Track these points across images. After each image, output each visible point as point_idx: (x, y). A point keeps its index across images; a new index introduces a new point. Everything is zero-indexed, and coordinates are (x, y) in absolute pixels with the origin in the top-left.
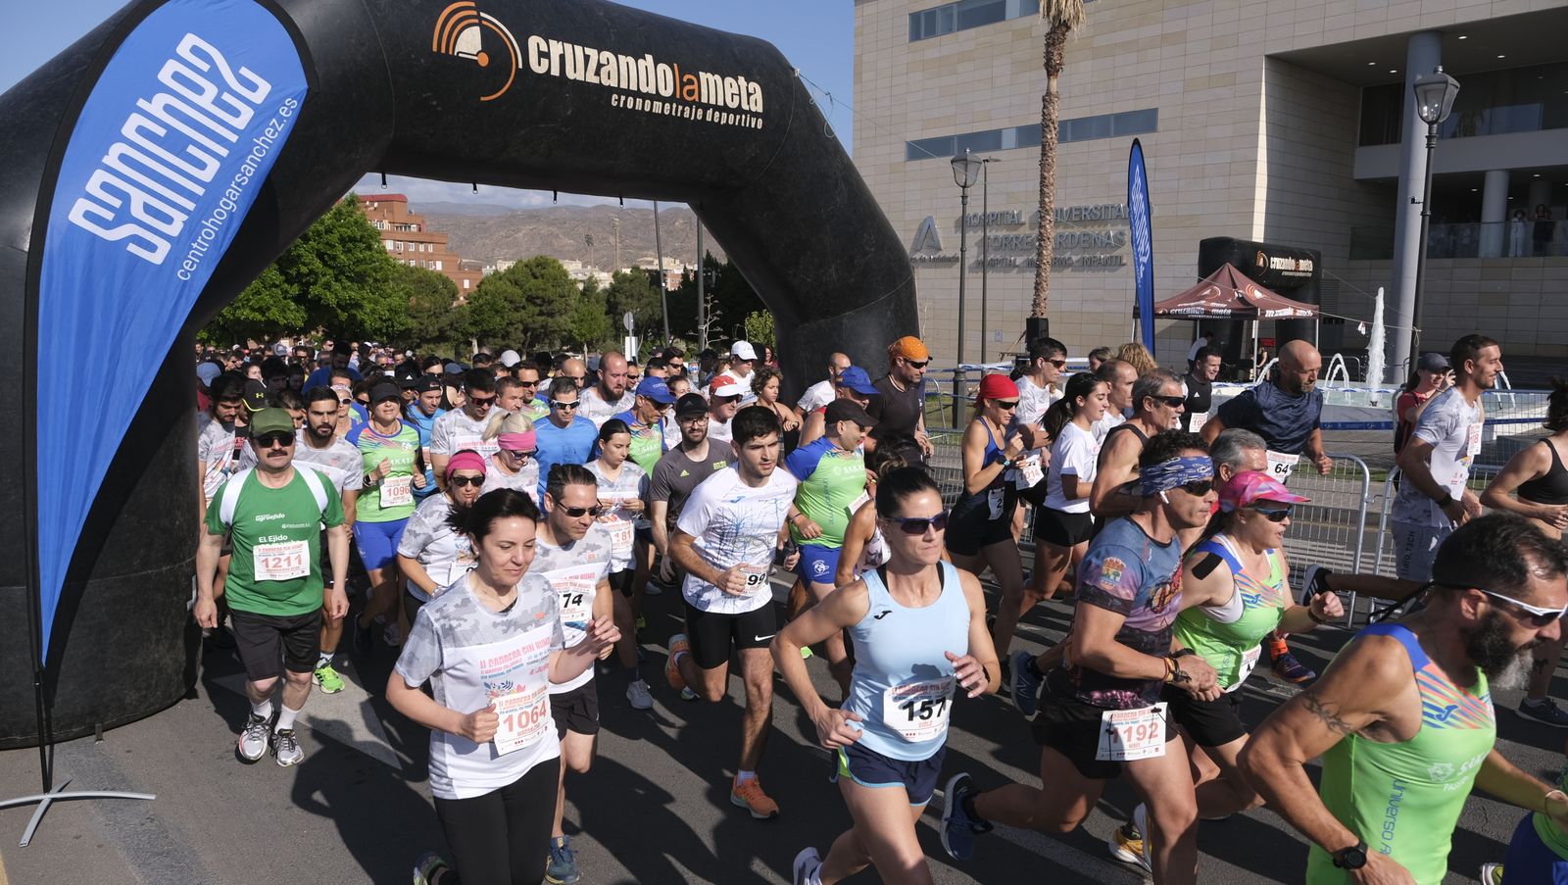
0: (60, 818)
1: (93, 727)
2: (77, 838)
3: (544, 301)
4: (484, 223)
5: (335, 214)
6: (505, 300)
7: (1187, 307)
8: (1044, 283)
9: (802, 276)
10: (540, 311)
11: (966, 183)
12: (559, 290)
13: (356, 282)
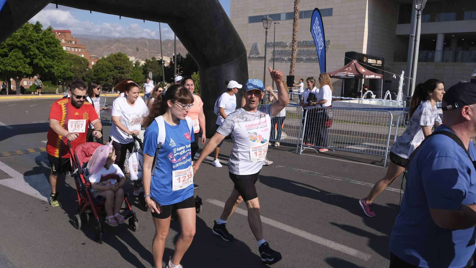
3: (120, 68)
4: (99, 42)
5: (44, 33)
6: (107, 67)
7: (340, 74)
8: (294, 65)
9: (208, 51)
10: (119, 72)
11: (267, 27)
12: (126, 65)
13: (51, 58)
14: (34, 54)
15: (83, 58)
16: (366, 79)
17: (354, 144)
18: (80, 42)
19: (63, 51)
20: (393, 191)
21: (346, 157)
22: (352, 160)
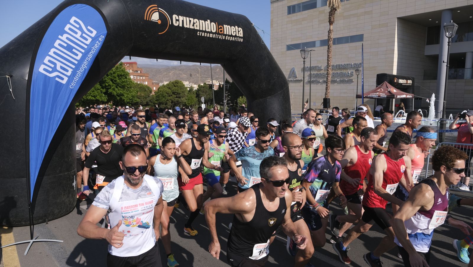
0: (36, 247)
1: (45, 220)
2: (40, 253)
3: (177, 93)
4: (160, 70)
5: (116, 68)
6: (166, 93)
7: (372, 95)
8: (329, 87)
9: (255, 86)
10: (176, 96)
11: (305, 57)
12: (182, 90)
13: (122, 88)
14: (109, 85)
15: (146, 86)
16: (396, 99)
18: (144, 71)
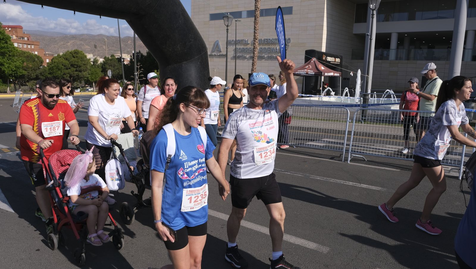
3: (77, 66)
4: (54, 39)
6: (62, 65)
7: (301, 71)
8: (255, 63)
9: (168, 48)
10: (76, 70)
11: (228, 25)
12: (83, 62)
13: (1, 56)
15: (36, 54)
16: (325, 77)
17: (314, 140)
18: (33, 39)
19: (14, 48)
20: (351, 185)
21: (306, 153)
22: (312, 156)
